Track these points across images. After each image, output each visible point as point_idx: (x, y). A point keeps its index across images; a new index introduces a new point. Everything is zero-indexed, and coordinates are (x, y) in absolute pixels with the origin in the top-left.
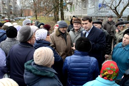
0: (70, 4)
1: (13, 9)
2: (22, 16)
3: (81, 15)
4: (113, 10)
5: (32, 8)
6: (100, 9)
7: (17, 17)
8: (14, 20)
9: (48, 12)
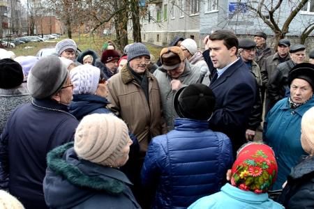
0: (157, 4)
1: (9, 15)
3: (183, 31)
6: (231, 17)
8: (12, 44)
9: (101, 23)
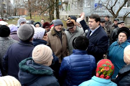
0: (66, 4)
1: (6, 8)
2: (15, 15)
3: (76, 15)
4: (109, 10)
5: (26, 7)
6: (96, 9)
7: (10, 16)
8: (7, 19)
9: (43, 11)
